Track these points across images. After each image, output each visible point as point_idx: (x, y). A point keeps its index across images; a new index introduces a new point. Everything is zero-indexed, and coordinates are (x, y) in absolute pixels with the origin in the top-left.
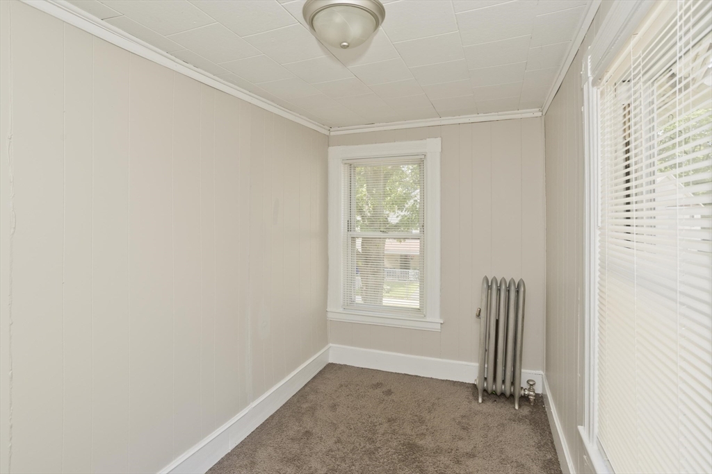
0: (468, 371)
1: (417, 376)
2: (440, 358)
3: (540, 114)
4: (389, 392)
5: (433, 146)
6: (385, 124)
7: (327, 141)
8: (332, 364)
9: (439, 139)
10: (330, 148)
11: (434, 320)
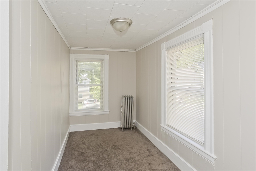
0: (117, 124)
1: (102, 129)
2: (109, 122)
3: (134, 51)
4: (97, 135)
5: (107, 57)
6: (91, 48)
7: (69, 52)
8: (71, 132)
9: (108, 55)
10: (70, 54)
11: (106, 110)
